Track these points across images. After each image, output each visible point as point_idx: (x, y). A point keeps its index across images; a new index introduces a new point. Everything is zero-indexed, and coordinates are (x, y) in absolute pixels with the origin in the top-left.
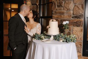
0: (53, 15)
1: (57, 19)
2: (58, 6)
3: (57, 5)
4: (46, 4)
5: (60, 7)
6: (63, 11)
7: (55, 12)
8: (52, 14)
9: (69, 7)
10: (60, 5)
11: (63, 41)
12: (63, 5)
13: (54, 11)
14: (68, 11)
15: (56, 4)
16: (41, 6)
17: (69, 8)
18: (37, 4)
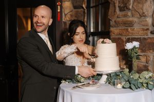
0: (112, 29)
1: (120, 36)
2: (121, 9)
3: (119, 7)
4: (100, 6)
5: (124, 10)
6: (131, 19)
7: (115, 21)
8: (110, 26)
9: (143, 10)
10: (124, 7)
11: (123, 87)
12: (131, 7)
13: (113, 20)
14: (141, 20)
15: (117, 5)
16: (92, 9)
17: (144, 13)
18: (84, 6)
